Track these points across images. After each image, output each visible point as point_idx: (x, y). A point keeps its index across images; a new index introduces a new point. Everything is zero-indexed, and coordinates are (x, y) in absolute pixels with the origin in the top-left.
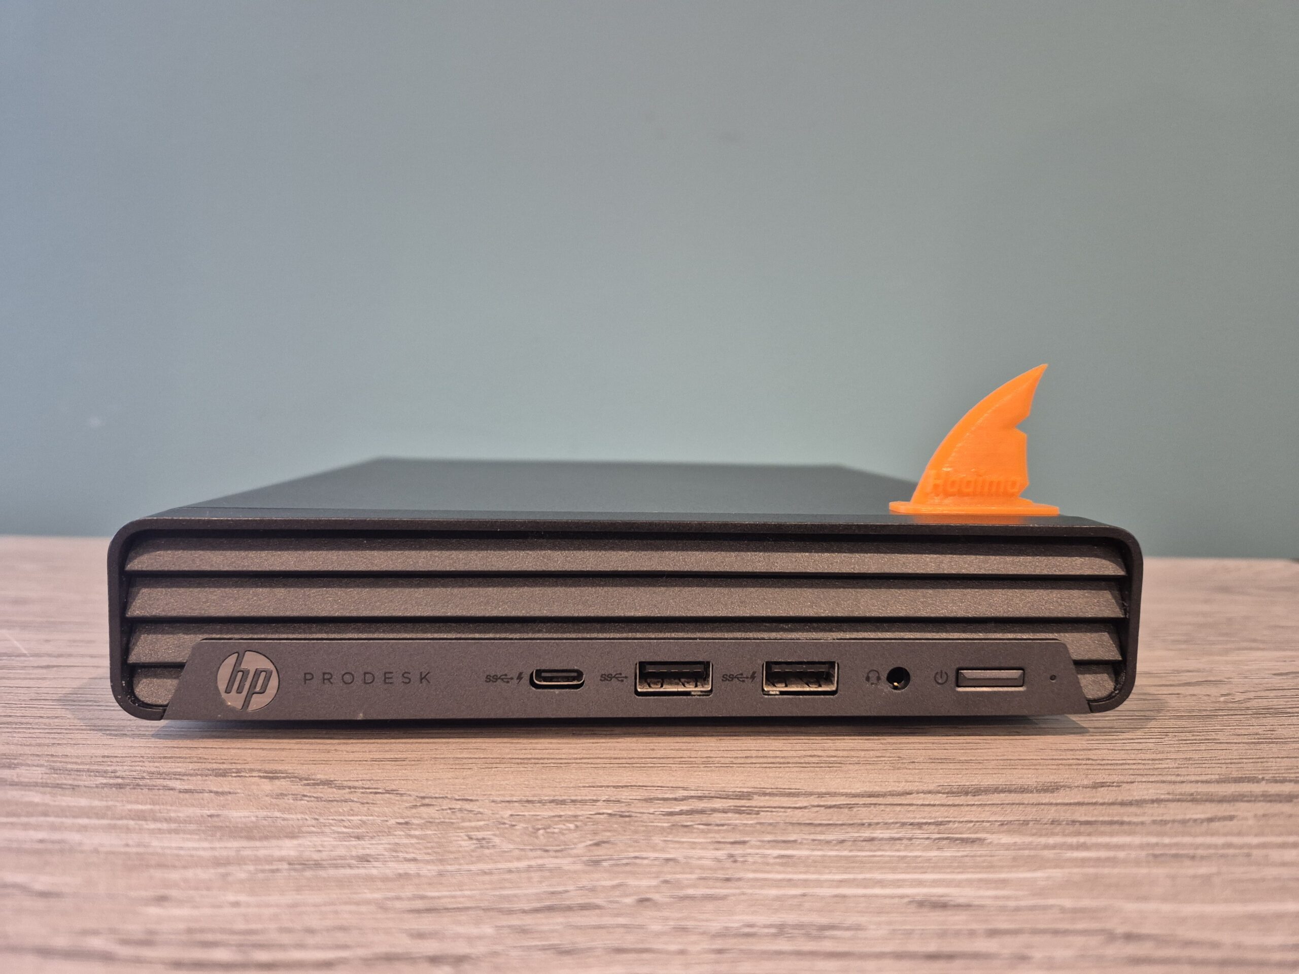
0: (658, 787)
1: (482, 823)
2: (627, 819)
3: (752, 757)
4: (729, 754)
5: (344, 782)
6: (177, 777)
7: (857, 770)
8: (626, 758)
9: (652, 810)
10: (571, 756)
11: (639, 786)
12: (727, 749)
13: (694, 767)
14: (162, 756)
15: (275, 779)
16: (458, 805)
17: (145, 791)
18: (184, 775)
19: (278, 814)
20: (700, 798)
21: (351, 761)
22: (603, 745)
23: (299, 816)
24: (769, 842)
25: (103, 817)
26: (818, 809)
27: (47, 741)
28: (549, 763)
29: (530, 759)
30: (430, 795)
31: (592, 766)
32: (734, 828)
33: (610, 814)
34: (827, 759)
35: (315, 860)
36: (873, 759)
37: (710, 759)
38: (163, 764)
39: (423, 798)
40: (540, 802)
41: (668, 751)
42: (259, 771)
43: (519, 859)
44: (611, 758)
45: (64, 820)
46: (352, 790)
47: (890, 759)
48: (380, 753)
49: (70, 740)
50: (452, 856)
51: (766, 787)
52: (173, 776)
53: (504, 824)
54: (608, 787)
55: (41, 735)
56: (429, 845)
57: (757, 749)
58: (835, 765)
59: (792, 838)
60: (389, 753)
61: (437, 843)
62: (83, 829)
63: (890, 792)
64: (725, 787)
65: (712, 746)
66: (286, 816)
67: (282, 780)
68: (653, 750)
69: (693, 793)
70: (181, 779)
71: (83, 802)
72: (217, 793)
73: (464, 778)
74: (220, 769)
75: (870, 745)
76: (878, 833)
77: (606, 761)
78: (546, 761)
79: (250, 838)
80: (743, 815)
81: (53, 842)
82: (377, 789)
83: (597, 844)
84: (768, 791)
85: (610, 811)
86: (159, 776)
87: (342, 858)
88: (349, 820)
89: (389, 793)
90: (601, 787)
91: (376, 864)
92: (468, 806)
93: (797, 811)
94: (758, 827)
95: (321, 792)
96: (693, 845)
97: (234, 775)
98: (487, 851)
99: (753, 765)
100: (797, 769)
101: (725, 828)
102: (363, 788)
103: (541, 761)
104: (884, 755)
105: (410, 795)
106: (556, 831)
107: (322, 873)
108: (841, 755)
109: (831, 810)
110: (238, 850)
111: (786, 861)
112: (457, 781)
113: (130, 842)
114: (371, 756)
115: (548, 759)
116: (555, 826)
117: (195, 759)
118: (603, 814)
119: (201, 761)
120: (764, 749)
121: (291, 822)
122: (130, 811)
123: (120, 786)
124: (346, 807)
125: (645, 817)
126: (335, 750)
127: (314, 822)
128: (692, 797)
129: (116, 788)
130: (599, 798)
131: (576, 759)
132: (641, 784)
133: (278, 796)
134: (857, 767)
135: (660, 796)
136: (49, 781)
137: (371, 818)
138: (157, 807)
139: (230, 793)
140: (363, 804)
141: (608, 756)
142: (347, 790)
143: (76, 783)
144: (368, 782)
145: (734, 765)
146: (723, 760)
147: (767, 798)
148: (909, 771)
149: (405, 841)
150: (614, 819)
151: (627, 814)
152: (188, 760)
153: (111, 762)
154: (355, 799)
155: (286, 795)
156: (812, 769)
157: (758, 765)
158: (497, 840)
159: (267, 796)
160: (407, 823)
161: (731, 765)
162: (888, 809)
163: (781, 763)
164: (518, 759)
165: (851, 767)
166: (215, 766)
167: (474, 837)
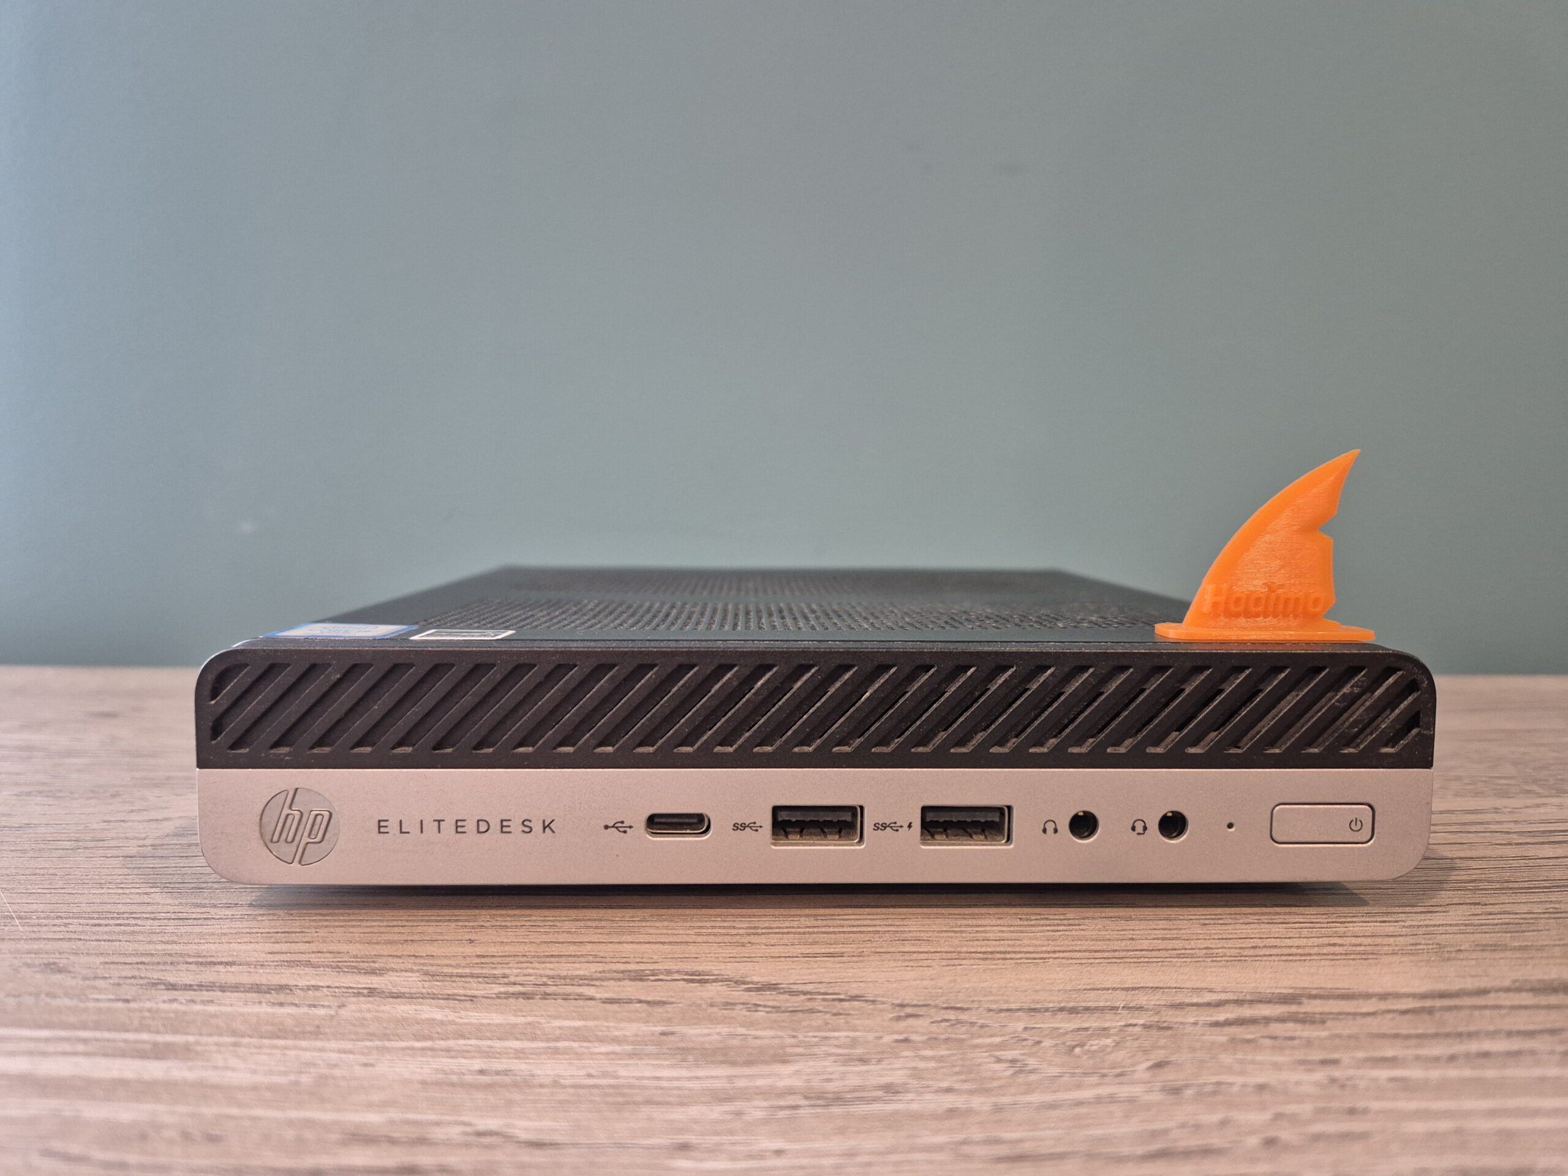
0: (1175, 988)
1: (997, 1040)
2: (1170, 1032)
3: (1260, 947)
4: (1230, 944)
5: (792, 986)
6: (586, 982)
7: (1400, 963)
8: (1108, 951)
9: (1192, 1020)
10: (1040, 949)
11: (1152, 988)
12: (1221, 937)
13: (1199, 961)
14: (547, 954)
15: (708, 982)
16: (951, 1015)
17: (560, 1001)
18: (592, 980)
19: (741, 1030)
20: (1239, 1002)
21: (779, 957)
22: (1067, 933)
23: (772, 1033)
24: (1367, 1060)
25: (534, 1039)
26: (1390, 1016)
27: (396, 937)
28: (1021, 959)
29: (992, 953)
30: (906, 1002)
31: (1074, 961)
32: (1309, 1043)
33: (1144, 1026)
34: (1354, 948)
35: (834, 1093)
36: (1409, 948)
37: (1213, 951)
38: (556, 965)
39: (902, 1006)
40: (1047, 1010)
41: (1154, 941)
42: (678, 972)
43: (1079, 1086)
44: (1091, 951)
45: (489, 1043)
46: (809, 997)
47: (1431, 947)
48: (806, 946)
49: (422, 935)
50: (995, 1084)
51: (1306, 986)
52: (581, 982)
53: (1025, 1040)
54: (1114, 989)
55: (382, 930)
56: (957, 1069)
57: (1258, 936)
58: (1370, 956)
59: (1389, 1053)
60: (817, 946)
61: (963, 1066)
62: (520, 1054)
63: (1460, 990)
64: (1257, 988)
65: (1201, 934)
66: (754, 1033)
67: (714, 984)
68: (1132, 939)
69: (1223, 996)
70: (593, 985)
71: (497, 1018)
72: (648, 1003)
73: (931, 979)
74: (630, 971)
75: (1392, 929)
76: (1488, 1045)
77: (1087, 954)
78: (1013, 956)
79: (734, 1064)
80: (1307, 1026)
81: (498, 1073)
82: (838, 994)
83: (1159, 1065)
84: (1314, 992)
85: (1141, 1022)
86: (563, 982)
87: (862, 1088)
88: (837, 1038)
89: (858, 1001)
90: (1108, 989)
91: (910, 1096)
92: (963, 1017)
93: (1369, 1020)
94: (1337, 1041)
95: (774, 1000)
96: (1278, 1067)
97: (652, 978)
98: (1033, 1077)
99: (1270, 958)
100: (1328, 962)
101: (1297, 1042)
102: (820, 993)
103: (1008, 956)
104: (1418, 942)
105: (883, 1003)
106: (1094, 1048)
107: (853, 1109)
108: (1367, 943)
109: (1408, 1017)
110: (730, 1078)
111: (1405, 1086)
112: (925, 983)
113: (592, 1072)
114: (799, 951)
115: (1015, 952)
116: (1091, 1042)
117: (591, 958)
118: (1135, 1025)
119: (599, 960)
120: (1266, 936)
121: (767, 1041)
122: (560, 1028)
123: (527, 996)
124: (818, 1020)
125: (1189, 1029)
126: (750, 943)
127: (792, 1041)
128: (1227, 1002)
129: (524, 999)
130: (1117, 1004)
131: (1049, 952)
132: (1151, 985)
133: (723, 1006)
134: (1396, 958)
135: (1188, 1000)
136: (435, 992)
137: (857, 1034)
138: (591, 1023)
139: (663, 1003)
140: (835, 1015)
141: (1084, 948)
142: (803, 997)
143: (469, 993)
144: (820, 986)
145: (1247, 958)
146: (1229, 952)
147: (1318, 1002)
148: (1465, 963)
149: (922, 1065)
150: (1154, 1032)
151: (1165, 1025)
152: (583, 960)
153: (493, 964)
154: (821, 1008)
155: (735, 1004)
156: (1345, 961)
157: (1277, 958)
158: (1032, 1062)
159: (712, 1005)
160: (906, 1040)
161: (1243, 958)
162: (1477, 1013)
163: (1301, 955)
164: (980, 953)
165: (1390, 959)
166: (622, 967)
167: (1003, 1058)
